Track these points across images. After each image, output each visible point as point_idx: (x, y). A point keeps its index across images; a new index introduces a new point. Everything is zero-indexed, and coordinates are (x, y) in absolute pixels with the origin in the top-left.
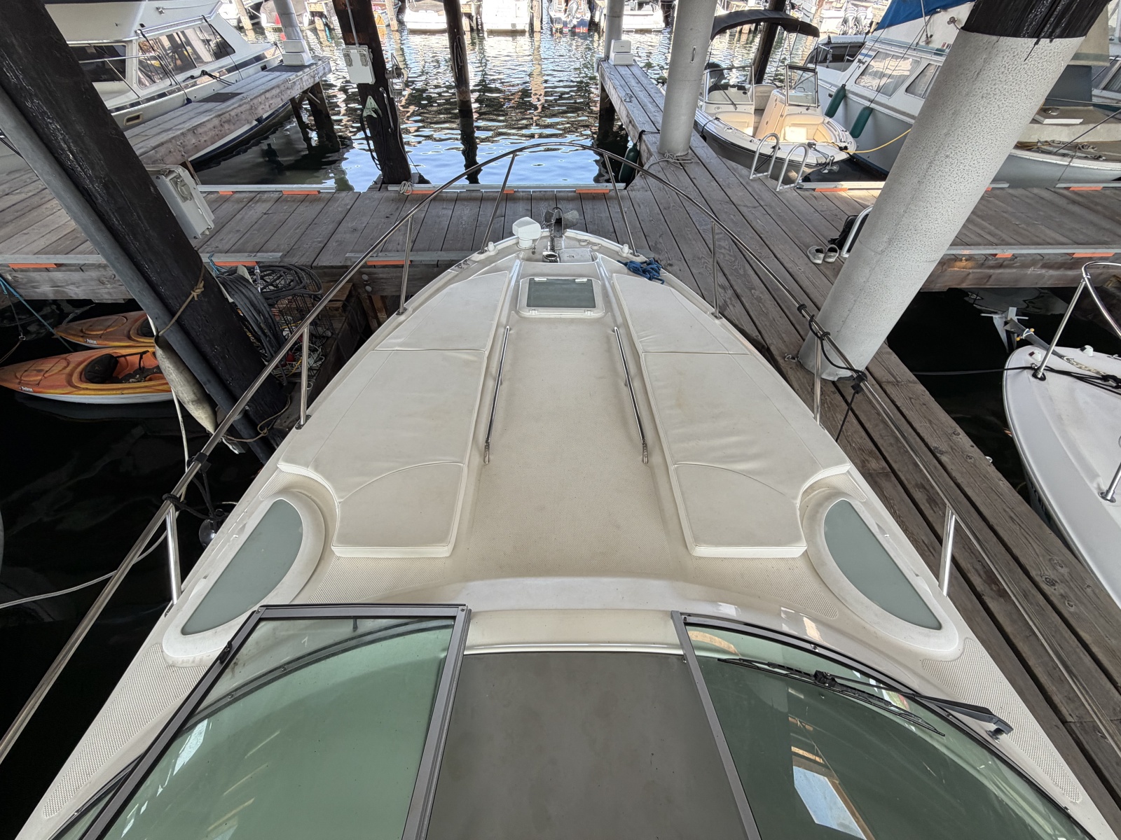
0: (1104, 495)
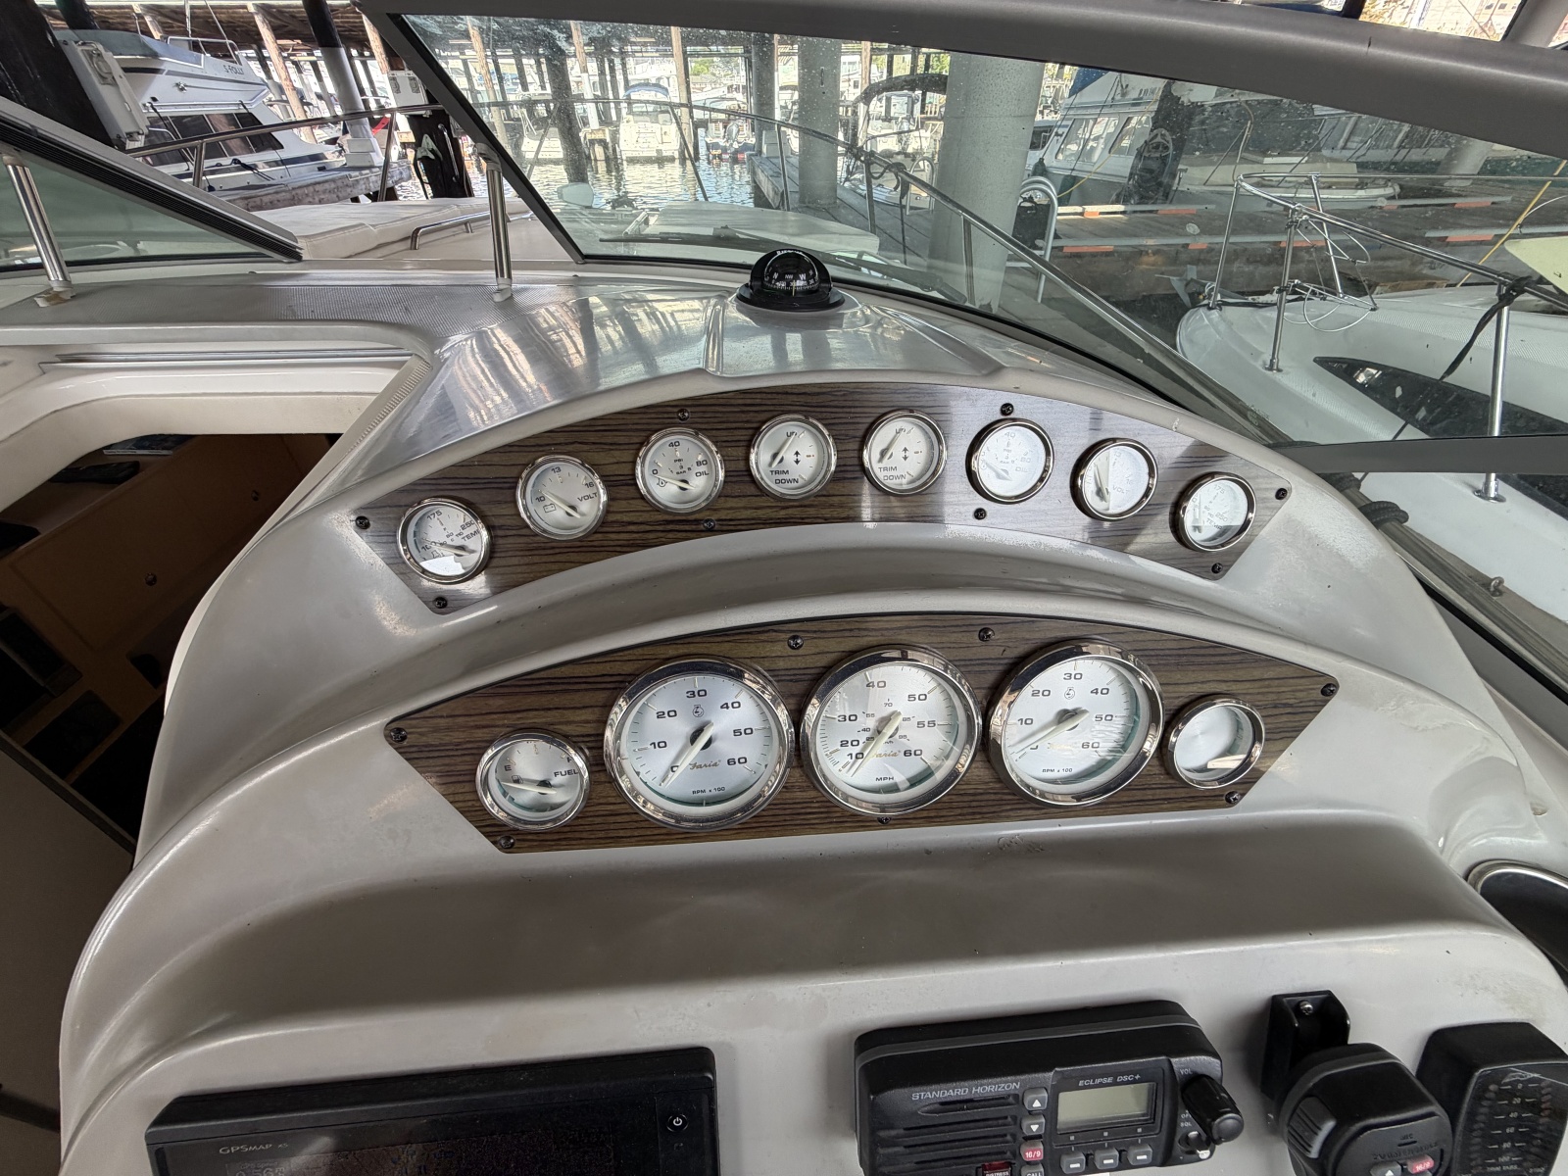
0: (1271, 369)
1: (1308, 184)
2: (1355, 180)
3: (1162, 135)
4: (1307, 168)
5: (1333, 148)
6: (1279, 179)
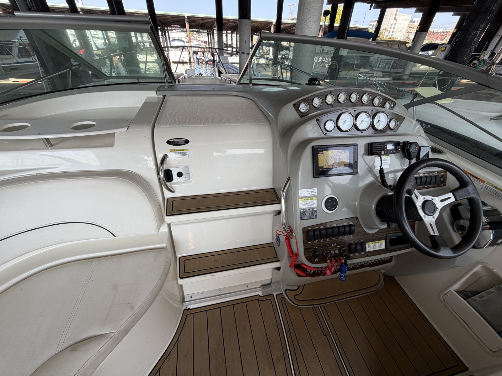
1: (372, 76)
2: (382, 75)
3: (335, 62)
4: (371, 72)
5: (376, 68)
6: (365, 74)
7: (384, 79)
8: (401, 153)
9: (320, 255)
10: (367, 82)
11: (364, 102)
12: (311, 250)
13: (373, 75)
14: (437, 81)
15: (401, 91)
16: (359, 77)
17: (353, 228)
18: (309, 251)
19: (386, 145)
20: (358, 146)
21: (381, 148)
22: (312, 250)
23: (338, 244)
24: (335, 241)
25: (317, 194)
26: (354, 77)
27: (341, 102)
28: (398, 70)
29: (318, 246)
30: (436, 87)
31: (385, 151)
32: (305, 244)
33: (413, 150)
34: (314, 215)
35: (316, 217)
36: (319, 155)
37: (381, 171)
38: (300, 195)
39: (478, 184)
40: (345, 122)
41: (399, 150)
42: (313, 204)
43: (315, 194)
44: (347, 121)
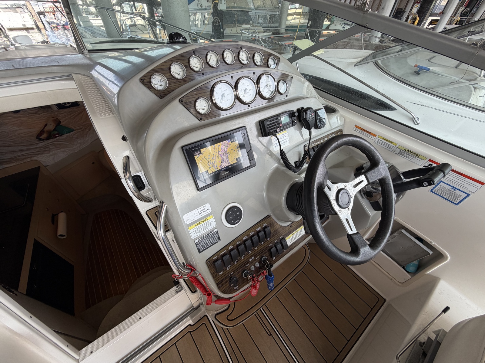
1: (254, 32)
2: (263, 31)
3: (217, 19)
4: (253, 28)
5: (256, 23)
6: (247, 31)
7: (265, 34)
8: (298, 125)
9: (238, 280)
10: (252, 39)
11: (243, 62)
12: (225, 281)
13: (254, 30)
14: (308, 33)
15: (281, 45)
16: (242, 34)
17: (267, 230)
18: (223, 282)
19: (280, 120)
20: (248, 129)
21: (275, 125)
22: (227, 279)
23: (255, 256)
24: (251, 255)
25: (211, 210)
26: (239, 34)
27: (213, 65)
28: (275, 24)
29: (233, 271)
30: (309, 39)
31: (281, 127)
32: (216, 278)
33: (309, 118)
34: (216, 238)
35: (220, 239)
36: (196, 157)
37: (282, 153)
38: (186, 222)
39: (371, 138)
40: (223, 96)
41: (296, 121)
42: (211, 225)
43: (208, 211)
44: (225, 95)
